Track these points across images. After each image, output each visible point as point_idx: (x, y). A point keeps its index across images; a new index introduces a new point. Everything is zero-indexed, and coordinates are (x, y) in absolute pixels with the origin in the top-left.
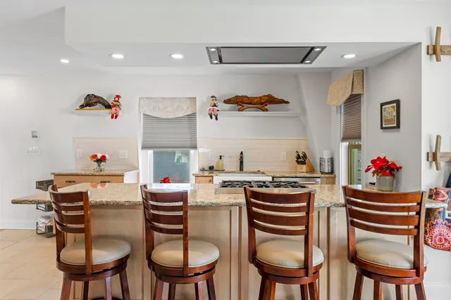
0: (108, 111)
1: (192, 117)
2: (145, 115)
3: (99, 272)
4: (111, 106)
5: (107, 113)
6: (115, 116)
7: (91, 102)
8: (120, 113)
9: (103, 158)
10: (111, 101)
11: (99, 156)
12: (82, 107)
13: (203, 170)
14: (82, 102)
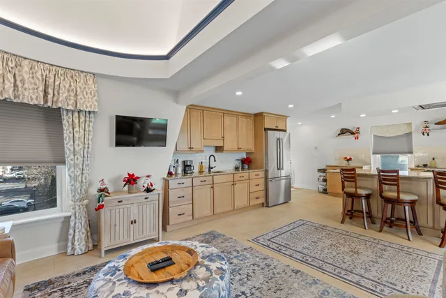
0: (352, 136)
1: (409, 135)
2: (375, 136)
3: (359, 197)
4: (354, 133)
5: (352, 137)
6: (357, 138)
7: (344, 132)
8: (360, 136)
9: (350, 159)
10: (354, 131)
11: (348, 158)
12: (339, 135)
13: (418, 166)
14: (339, 132)
